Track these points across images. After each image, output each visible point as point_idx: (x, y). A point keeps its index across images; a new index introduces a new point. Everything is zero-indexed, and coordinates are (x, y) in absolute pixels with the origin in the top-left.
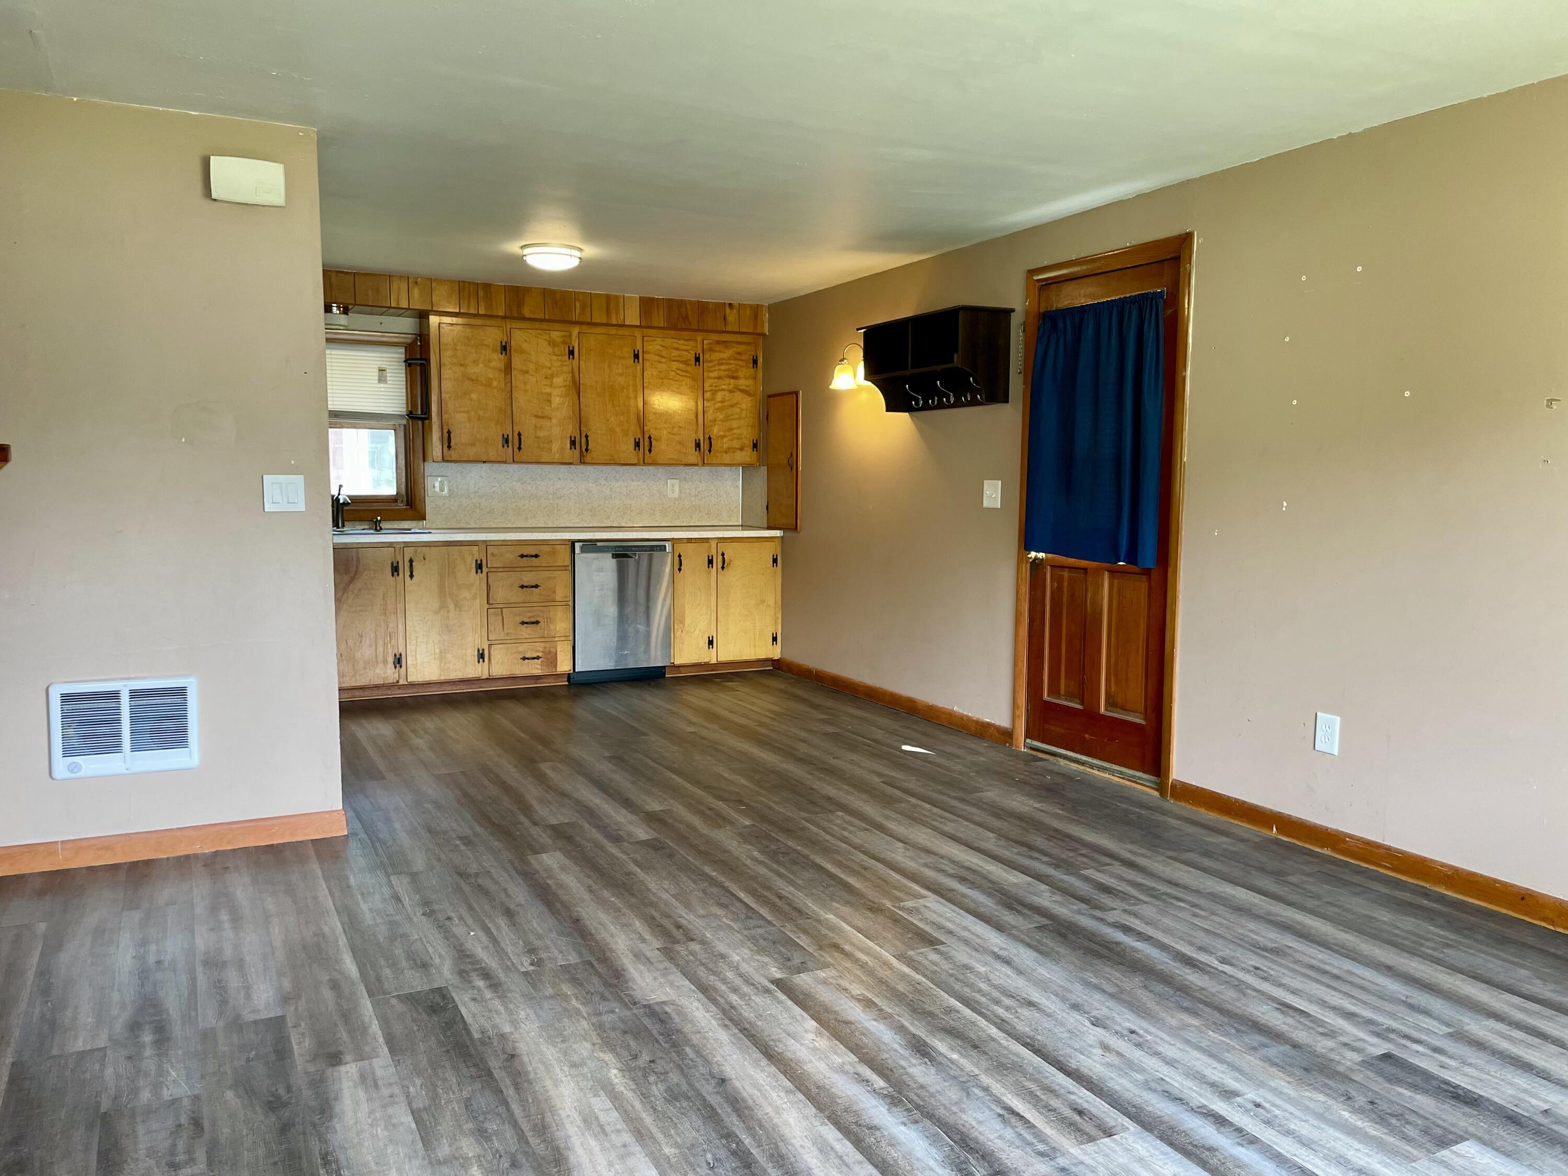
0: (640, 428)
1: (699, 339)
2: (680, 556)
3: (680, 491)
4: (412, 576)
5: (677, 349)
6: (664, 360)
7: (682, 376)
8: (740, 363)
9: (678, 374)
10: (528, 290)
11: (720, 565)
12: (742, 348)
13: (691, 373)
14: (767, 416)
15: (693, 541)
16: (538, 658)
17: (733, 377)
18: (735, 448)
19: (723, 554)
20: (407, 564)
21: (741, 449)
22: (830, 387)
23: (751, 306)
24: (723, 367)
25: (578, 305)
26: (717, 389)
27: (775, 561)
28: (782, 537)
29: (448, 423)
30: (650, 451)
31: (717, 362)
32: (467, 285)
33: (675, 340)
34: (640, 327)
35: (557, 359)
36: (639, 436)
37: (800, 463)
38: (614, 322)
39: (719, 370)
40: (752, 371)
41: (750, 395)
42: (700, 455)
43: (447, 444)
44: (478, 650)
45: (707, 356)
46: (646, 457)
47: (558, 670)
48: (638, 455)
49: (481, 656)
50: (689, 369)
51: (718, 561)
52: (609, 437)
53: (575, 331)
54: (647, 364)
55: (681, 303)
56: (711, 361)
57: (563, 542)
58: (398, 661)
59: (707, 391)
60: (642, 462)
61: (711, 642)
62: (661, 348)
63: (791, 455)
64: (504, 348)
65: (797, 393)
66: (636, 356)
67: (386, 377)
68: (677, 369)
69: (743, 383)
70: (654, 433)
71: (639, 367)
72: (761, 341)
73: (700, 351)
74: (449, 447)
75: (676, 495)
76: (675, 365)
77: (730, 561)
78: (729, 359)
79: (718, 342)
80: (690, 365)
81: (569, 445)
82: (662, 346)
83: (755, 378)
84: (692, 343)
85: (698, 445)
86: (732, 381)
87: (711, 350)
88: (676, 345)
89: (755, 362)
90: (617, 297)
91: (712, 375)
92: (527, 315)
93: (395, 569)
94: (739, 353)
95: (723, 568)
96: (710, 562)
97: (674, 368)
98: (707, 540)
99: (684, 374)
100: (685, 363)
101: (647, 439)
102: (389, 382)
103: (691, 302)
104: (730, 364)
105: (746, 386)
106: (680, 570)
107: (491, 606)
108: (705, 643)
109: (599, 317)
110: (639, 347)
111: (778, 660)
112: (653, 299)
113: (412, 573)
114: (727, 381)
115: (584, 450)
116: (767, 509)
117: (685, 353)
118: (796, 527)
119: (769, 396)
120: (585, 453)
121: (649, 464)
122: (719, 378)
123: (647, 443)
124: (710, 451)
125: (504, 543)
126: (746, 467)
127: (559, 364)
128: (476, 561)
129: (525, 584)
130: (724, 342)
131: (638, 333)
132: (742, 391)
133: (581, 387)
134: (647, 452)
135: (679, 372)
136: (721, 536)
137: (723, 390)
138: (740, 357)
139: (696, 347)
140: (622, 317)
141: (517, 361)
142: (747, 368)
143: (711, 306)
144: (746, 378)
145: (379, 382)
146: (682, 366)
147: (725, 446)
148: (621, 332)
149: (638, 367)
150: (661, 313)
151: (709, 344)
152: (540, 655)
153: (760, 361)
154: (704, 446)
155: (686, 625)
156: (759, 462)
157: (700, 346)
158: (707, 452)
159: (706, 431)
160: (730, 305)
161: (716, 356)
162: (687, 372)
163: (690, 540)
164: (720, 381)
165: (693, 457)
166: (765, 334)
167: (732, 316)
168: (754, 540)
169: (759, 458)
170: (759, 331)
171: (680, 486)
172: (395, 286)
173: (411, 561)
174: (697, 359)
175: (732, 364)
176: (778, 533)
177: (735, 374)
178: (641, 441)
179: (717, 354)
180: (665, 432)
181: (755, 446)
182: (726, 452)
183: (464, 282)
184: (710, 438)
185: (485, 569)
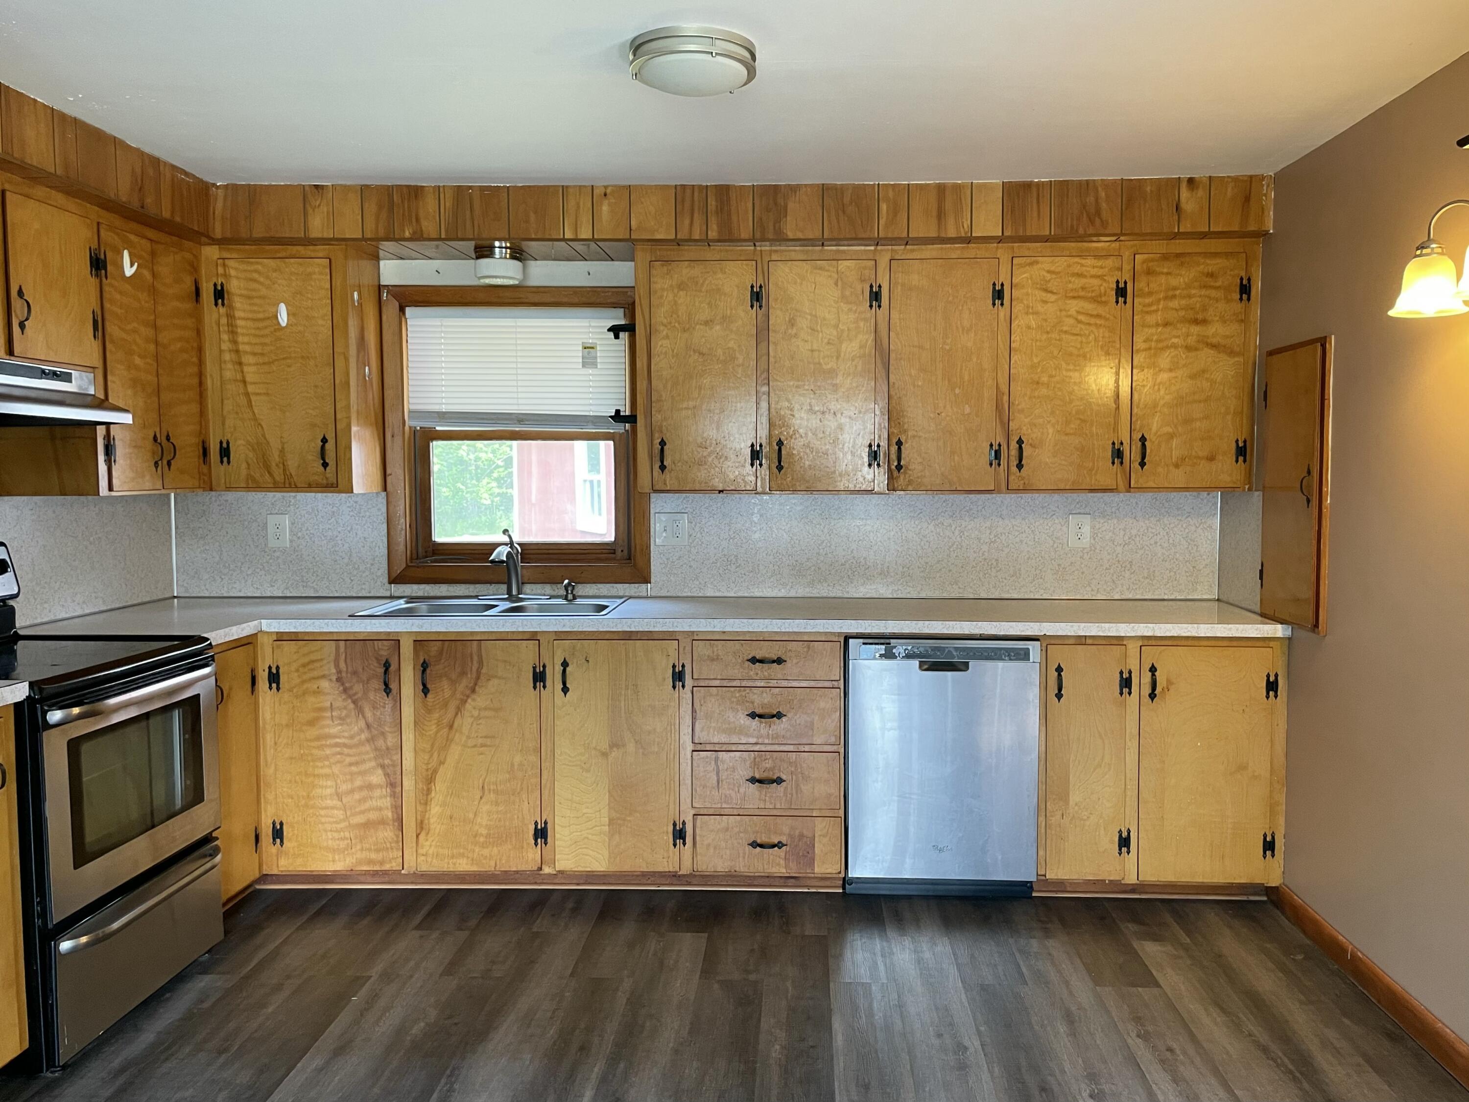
0: (1002, 422)
1: (1127, 254)
2: (1059, 670)
3: (1094, 536)
4: (565, 690)
5: (1079, 275)
6: (1053, 298)
7: (1089, 324)
8: (1213, 293)
9: (1080, 322)
10: (794, 189)
11: (1147, 690)
12: (1214, 264)
13: (1107, 319)
14: (1265, 393)
15: (1089, 641)
16: (779, 845)
17: (1196, 322)
18: (1198, 457)
19: (1153, 669)
20: (559, 669)
21: (1211, 458)
22: (1392, 313)
23: (1236, 179)
24: (1174, 304)
25: (884, 207)
26: (1160, 345)
27: (1272, 686)
28: (1289, 639)
29: (661, 427)
30: (1020, 466)
31: (1162, 295)
32: (688, 192)
33: (1077, 259)
34: (1000, 240)
35: (850, 310)
36: (1000, 439)
37: (1328, 488)
38: (952, 233)
39: (1166, 308)
40: (1238, 307)
41: (1232, 353)
42: (1124, 471)
43: (659, 464)
44: (675, 825)
45: (1141, 284)
46: (1011, 478)
47: (816, 870)
48: (996, 473)
49: (679, 835)
50: (1101, 310)
51: (1141, 683)
52: (941, 443)
53: (885, 254)
54: (1018, 308)
55: (1086, 186)
56: (1150, 294)
57: (827, 639)
58: (541, 834)
59: (1138, 351)
60: (1003, 486)
61: (1124, 842)
62: (1048, 276)
63: (1309, 472)
64: (757, 297)
65: (1323, 342)
66: (998, 295)
67: (596, 358)
68: (1078, 312)
69: (1216, 330)
70: (1029, 435)
71: (1003, 312)
72: (1259, 249)
73: (1127, 276)
74: (663, 468)
75: (1086, 541)
76: (1074, 306)
77: (1169, 682)
78: (1188, 286)
79: (1165, 257)
80: (1105, 303)
81: (866, 459)
82: (1049, 272)
83: (1243, 321)
84: (1110, 262)
85: (1118, 454)
86: (1195, 329)
87: (1149, 272)
88: (1077, 269)
89: (1245, 289)
90: (957, 188)
91: (1151, 319)
92: (791, 235)
93: (539, 677)
94: (1211, 275)
95: (1152, 696)
96: (1126, 683)
97: (1073, 312)
98: (1118, 641)
99: (1093, 321)
100: (1096, 300)
101: (1014, 445)
102: (599, 367)
103: (1107, 185)
104: (1190, 296)
105: (1227, 337)
106: (1059, 696)
107: (699, 747)
108: (1112, 842)
109: (922, 227)
110: (1004, 277)
111: (1276, 888)
112: (1027, 186)
113: (564, 683)
114: (1184, 329)
115: (893, 467)
116: (1261, 578)
117: (1096, 282)
118: (1316, 625)
119: (1271, 353)
120: (895, 473)
121: (1017, 491)
122: (1166, 324)
123: (1014, 452)
124: (1142, 464)
125: (725, 638)
126: (1228, 492)
127: (852, 316)
128: (674, 666)
129: (759, 711)
130: (1178, 255)
131: (1003, 252)
132: (1213, 346)
133: (892, 356)
134: (1014, 469)
135: (1081, 317)
136: (1150, 634)
137: (1175, 346)
138: (1210, 282)
139: (1121, 269)
140: (967, 224)
141: (778, 317)
142: (1228, 301)
143: (1148, 189)
144: (1223, 321)
145: (583, 366)
146: (1089, 307)
147: (1176, 454)
148: (973, 250)
149: (1002, 314)
150: (1045, 210)
151: (1144, 262)
152: (784, 840)
153: (1257, 287)
154: (1131, 453)
155: (1071, 803)
156: (1250, 483)
157: (1127, 267)
158: (1136, 465)
159: (1137, 425)
160: (1191, 181)
161: (1159, 283)
162: (1098, 316)
163: (1081, 641)
164: (1168, 329)
165: (1107, 473)
166: (1266, 233)
167: (1189, 201)
168: (1225, 643)
169: (1249, 473)
170: (1252, 227)
171: (1093, 527)
172: (571, 203)
173: (565, 664)
174: (1121, 292)
175: (1194, 296)
176: (1278, 630)
177: (1200, 317)
178: (1004, 447)
179: (1163, 279)
180: (1051, 431)
181: (1241, 452)
182: (1177, 466)
183: (684, 187)
184: (1143, 439)
185: (689, 682)
